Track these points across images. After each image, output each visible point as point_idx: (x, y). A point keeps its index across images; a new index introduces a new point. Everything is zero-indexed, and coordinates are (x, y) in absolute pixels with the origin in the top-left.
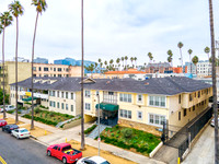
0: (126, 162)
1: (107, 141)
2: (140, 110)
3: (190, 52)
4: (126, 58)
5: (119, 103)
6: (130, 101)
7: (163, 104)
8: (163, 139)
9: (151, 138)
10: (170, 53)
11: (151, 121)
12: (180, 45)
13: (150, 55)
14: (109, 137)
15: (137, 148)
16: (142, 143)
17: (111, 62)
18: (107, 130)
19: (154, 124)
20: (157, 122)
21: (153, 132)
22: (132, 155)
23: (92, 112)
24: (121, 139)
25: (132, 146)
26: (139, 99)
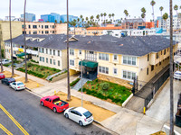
0: (103, 111)
2: (115, 67)
3: (161, 9)
4: (105, 15)
5: (98, 61)
6: (107, 59)
7: (134, 63)
8: (133, 91)
9: (124, 90)
10: (143, 10)
11: (125, 76)
12: (153, 3)
13: (126, 12)
14: (90, 89)
15: (112, 99)
16: (117, 95)
17: (92, 18)
18: (88, 83)
19: (127, 79)
20: (129, 77)
21: (126, 85)
22: (108, 105)
23: (75, 67)
24: (99, 91)
25: (109, 97)
26: (115, 58)
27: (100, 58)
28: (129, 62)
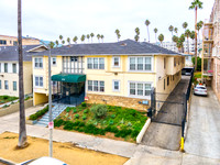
1: (69, 127)
2: (117, 78)
3: (156, 30)
4: (92, 35)
5: (86, 71)
6: (102, 67)
8: (150, 114)
9: (134, 114)
10: (137, 30)
11: (133, 92)
12: (147, 23)
13: (117, 32)
14: (72, 119)
15: (115, 131)
16: (122, 124)
18: (68, 110)
19: (136, 96)
20: (140, 92)
21: (135, 107)
22: (108, 143)
24: (90, 121)
25: (108, 130)
26: (116, 63)
27: (89, 66)
28: (140, 67)
